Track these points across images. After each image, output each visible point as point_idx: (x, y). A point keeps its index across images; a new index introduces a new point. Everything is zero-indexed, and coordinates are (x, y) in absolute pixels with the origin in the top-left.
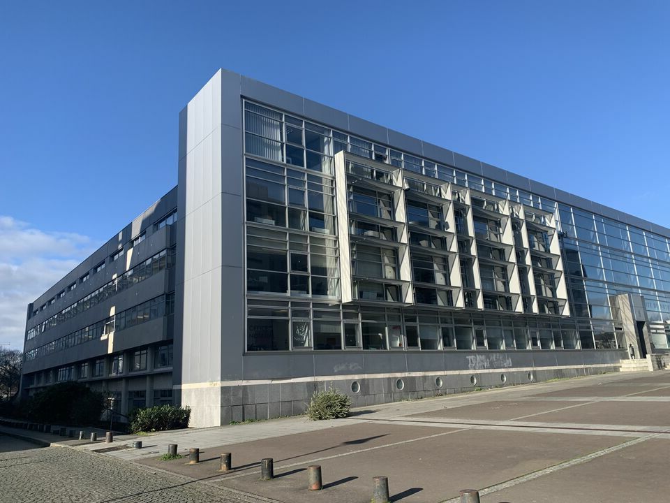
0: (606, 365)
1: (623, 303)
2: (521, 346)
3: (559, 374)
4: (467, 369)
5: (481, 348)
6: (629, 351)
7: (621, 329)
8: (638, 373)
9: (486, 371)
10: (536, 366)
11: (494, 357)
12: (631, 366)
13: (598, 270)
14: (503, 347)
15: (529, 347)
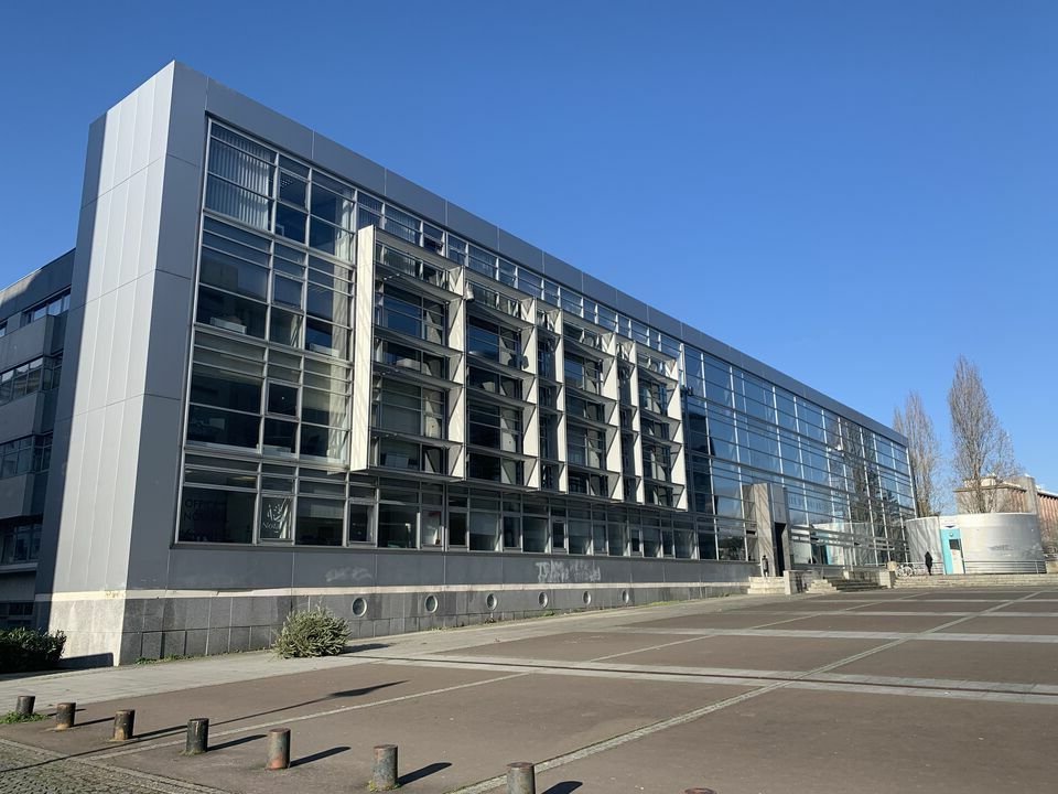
0: (730, 584)
1: (760, 496)
2: (616, 550)
3: (666, 595)
4: (536, 582)
5: (558, 551)
6: (762, 565)
7: (754, 533)
8: (771, 597)
9: (562, 586)
10: (634, 582)
11: (576, 565)
12: (763, 586)
13: (731, 446)
14: (590, 551)
15: (628, 553)
